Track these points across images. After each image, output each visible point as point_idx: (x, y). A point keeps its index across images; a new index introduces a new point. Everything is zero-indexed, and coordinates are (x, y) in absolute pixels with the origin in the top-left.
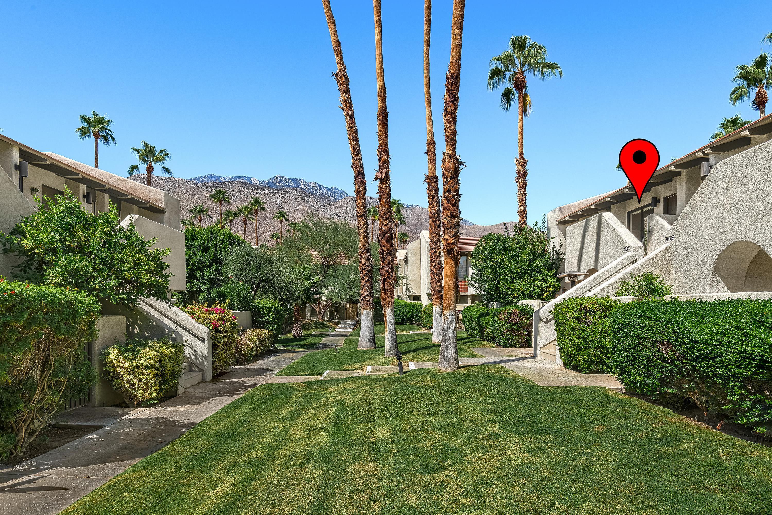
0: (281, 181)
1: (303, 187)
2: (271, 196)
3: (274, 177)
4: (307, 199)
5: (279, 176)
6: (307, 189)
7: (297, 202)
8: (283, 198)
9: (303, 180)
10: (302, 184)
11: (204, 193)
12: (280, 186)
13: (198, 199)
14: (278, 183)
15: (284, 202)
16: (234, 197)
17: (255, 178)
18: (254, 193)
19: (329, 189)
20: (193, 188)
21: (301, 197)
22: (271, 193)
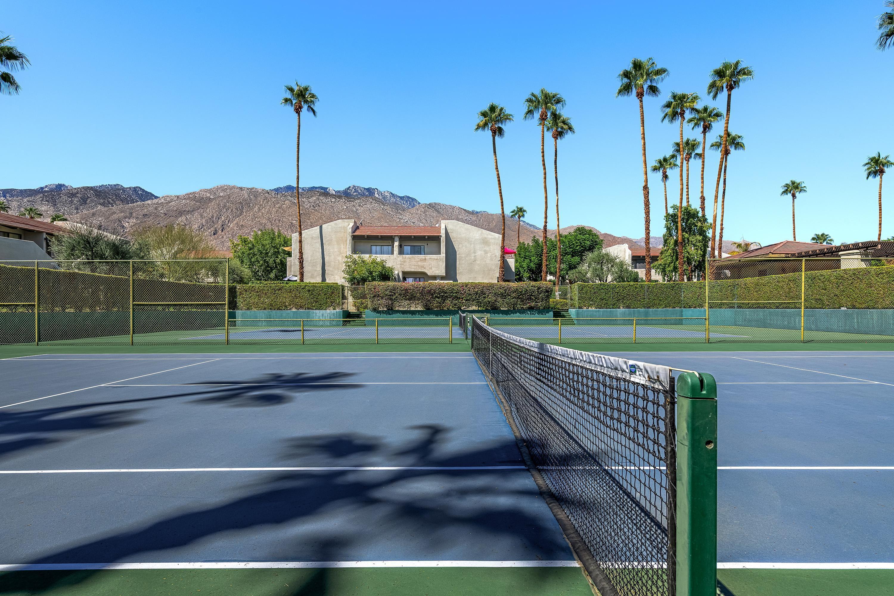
0: (356, 191)
1: (377, 196)
2: (348, 204)
3: (350, 187)
4: (382, 207)
5: (354, 186)
6: (381, 197)
7: (373, 209)
8: (359, 206)
9: (377, 189)
10: (376, 193)
11: (284, 202)
12: (355, 196)
13: (279, 208)
14: (354, 192)
15: (360, 210)
16: (313, 206)
17: (331, 188)
18: (332, 202)
19: (402, 198)
20: (274, 198)
21: (377, 205)
22: (348, 201)
